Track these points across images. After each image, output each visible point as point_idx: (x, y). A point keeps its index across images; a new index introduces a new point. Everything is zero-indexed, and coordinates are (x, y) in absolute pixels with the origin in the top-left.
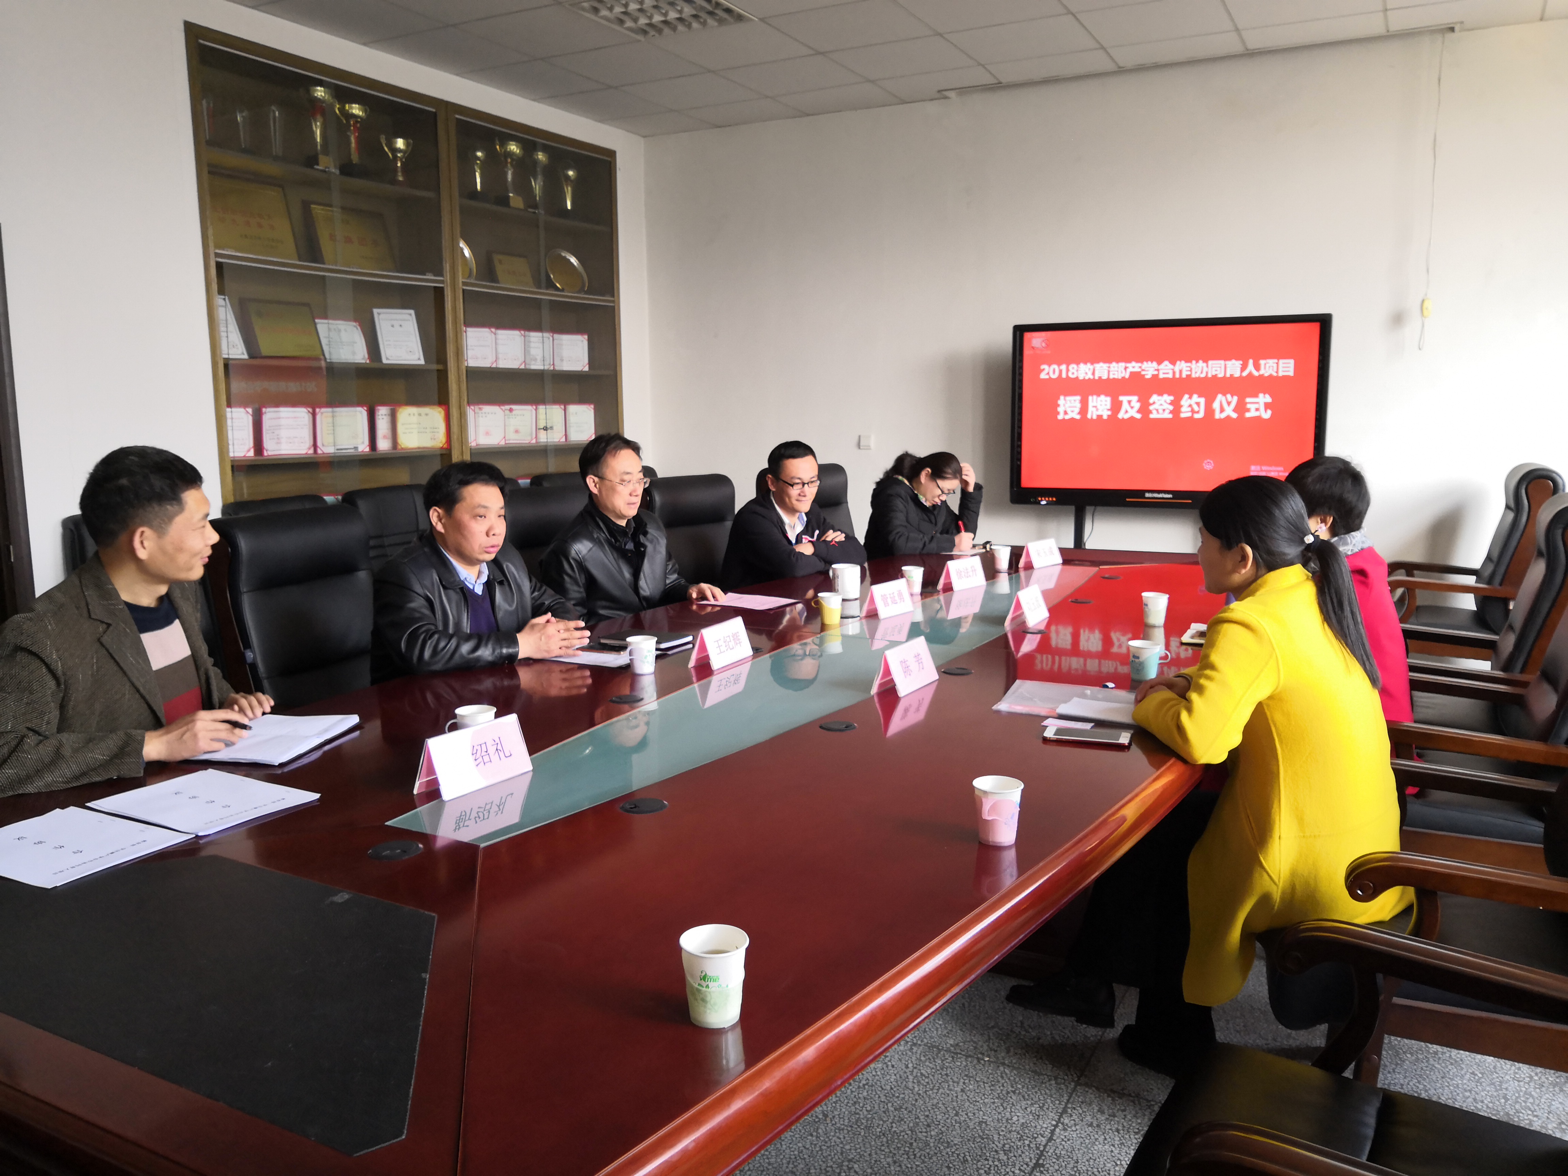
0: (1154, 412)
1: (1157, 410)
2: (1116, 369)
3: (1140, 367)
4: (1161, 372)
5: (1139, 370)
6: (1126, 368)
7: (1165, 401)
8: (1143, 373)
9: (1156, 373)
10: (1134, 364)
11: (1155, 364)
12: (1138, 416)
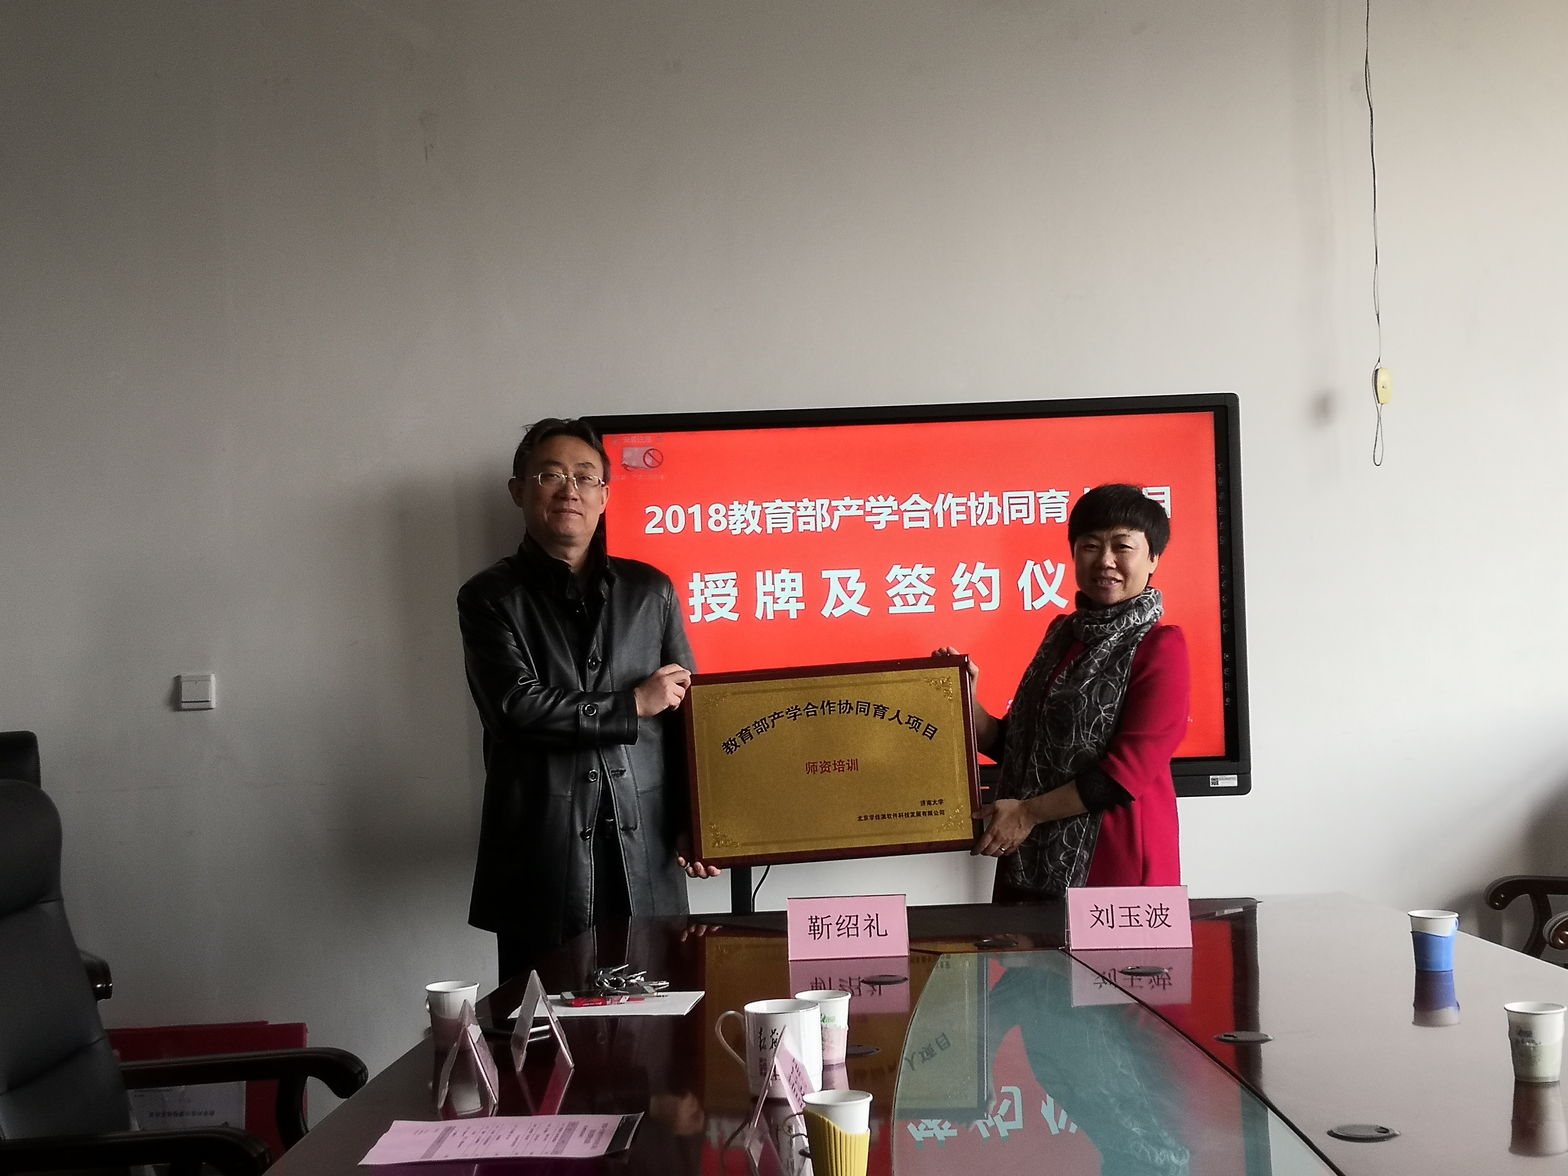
0: (898, 601)
1: (903, 597)
2: (810, 512)
3: (860, 507)
4: (907, 516)
5: (861, 512)
6: (831, 510)
7: (918, 577)
8: (868, 519)
9: (896, 518)
10: (847, 501)
11: (891, 501)
12: (864, 611)
